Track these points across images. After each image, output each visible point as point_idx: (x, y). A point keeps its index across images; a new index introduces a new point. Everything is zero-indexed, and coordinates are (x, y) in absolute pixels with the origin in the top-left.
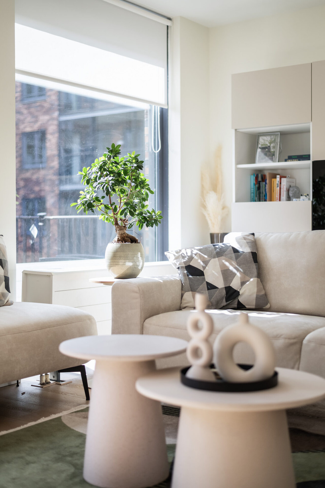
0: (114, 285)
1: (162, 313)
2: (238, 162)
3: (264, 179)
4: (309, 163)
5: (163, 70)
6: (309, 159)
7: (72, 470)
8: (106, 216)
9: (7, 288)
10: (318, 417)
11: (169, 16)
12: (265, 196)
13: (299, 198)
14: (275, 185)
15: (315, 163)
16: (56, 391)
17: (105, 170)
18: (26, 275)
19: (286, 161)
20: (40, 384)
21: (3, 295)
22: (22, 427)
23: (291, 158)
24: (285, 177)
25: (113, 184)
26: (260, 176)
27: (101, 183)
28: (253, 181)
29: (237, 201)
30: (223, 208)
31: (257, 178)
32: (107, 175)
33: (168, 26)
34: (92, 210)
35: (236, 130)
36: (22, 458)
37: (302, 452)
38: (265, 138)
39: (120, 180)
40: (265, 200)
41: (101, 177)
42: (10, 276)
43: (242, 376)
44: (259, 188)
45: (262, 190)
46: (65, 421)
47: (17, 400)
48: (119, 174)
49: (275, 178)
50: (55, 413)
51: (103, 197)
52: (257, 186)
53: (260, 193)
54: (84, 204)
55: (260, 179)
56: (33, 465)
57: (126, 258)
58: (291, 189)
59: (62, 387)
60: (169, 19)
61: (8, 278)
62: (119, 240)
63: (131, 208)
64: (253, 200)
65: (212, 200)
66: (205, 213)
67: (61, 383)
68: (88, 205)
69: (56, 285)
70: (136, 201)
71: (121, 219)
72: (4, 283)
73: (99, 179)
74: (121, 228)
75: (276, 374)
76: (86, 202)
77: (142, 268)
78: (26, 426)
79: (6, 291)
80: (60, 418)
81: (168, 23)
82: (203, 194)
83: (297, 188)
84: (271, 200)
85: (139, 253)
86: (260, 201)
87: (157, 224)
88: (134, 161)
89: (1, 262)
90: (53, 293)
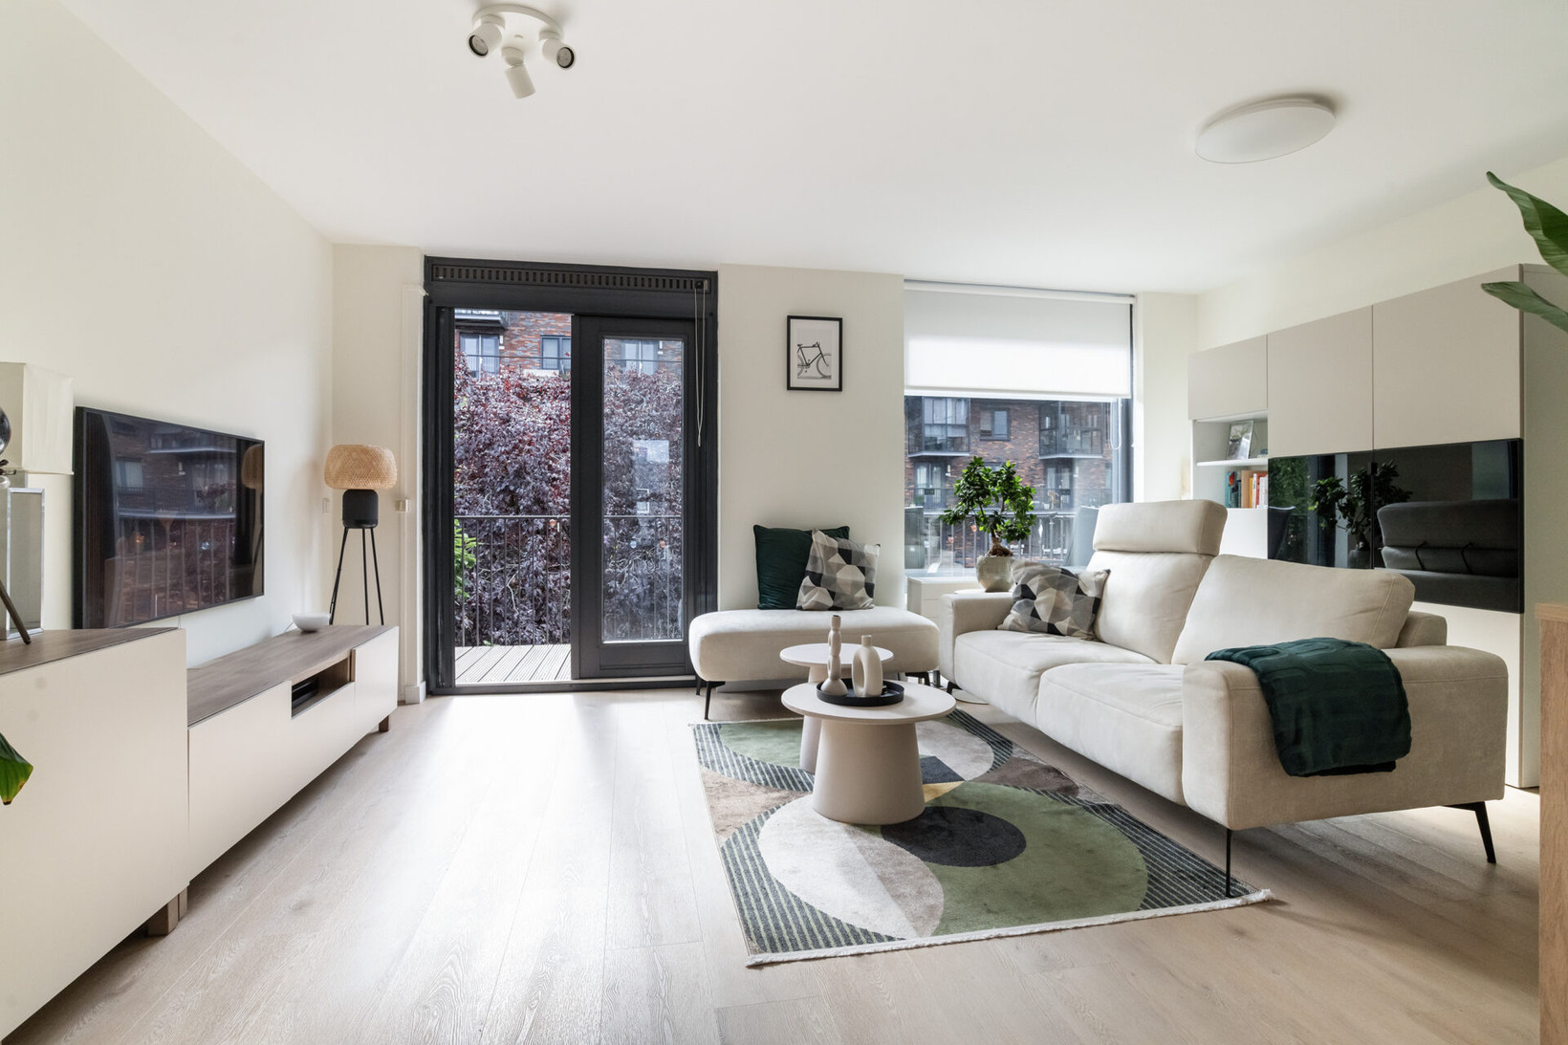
1: (978, 631)
2: (1197, 461)
4: (1265, 460)
6: (1266, 454)
9: (869, 593)
11: (1130, 294)
15: (1272, 461)
18: (910, 583)
19: (1255, 457)
21: (862, 599)
32: (968, 489)
33: (1131, 306)
35: (1195, 421)
38: (1236, 427)
48: (982, 487)
49: (1252, 477)
60: (1132, 296)
61: (873, 584)
62: (990, 553)
69: (924, 594)
72: (865, 588)
79: (867, 595)
81: (1131, 301)
89: (863, 570)
90: (923, 601)
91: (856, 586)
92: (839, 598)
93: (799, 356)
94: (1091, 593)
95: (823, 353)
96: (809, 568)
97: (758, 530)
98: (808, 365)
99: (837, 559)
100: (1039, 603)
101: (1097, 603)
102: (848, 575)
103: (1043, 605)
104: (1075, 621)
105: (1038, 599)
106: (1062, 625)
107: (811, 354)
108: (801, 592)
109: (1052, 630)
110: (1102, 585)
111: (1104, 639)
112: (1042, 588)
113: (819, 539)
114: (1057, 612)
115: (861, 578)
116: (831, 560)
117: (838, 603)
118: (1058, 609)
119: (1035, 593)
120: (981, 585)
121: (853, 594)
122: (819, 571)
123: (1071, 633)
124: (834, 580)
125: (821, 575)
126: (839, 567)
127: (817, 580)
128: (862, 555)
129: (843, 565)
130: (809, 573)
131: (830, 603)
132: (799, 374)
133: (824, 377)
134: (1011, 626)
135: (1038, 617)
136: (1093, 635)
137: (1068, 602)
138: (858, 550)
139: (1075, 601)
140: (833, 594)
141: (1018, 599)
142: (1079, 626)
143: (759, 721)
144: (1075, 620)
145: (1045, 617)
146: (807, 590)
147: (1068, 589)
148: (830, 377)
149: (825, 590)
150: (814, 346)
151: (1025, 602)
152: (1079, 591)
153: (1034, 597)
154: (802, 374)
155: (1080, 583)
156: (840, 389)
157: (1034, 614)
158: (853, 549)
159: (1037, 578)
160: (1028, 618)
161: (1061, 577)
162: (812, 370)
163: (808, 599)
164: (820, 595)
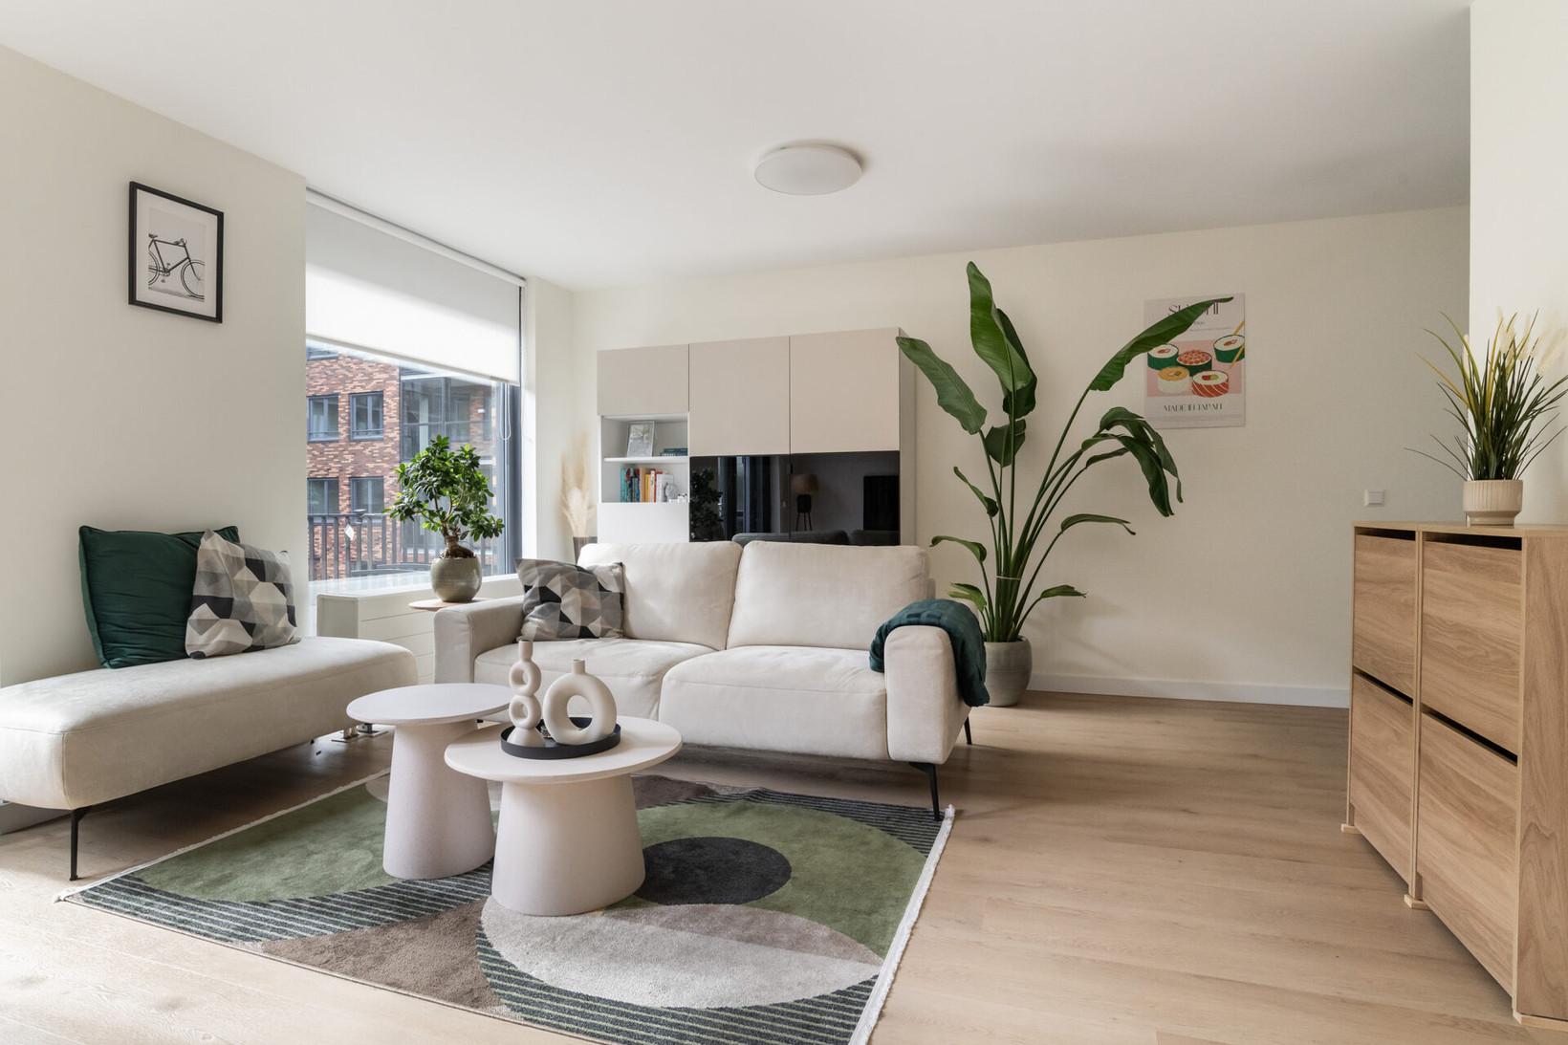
0: (440, 613)
1: (500, 646)
2: (604, 456)
3: (637, 474)
4: (686, 460)
5: (514, 339)
6: (687, 455)
7: (370, 857)
8: (433, 525)
9: (292, 620)
10: (685, 759)
11: (522, 275)
12: (638, 494)
13: (676, 498)
14: (650, 483)
15: (692, 459)
16: (367, 746)
17: (428, 468)
18: (324, 601)
19: (661, 455)
20: (345, 738)
21: (286, 631)
22: (309, 802)
23: (667, 451)
24: (661, 473)
25: (438, 486)
26: (632, 470)
27: (423, 484)
28: (624, 477)
29: (603, 501)
30: (590, 507)
31: (628, 473)
32: (430, 475)
33: (520, 288)
34: (412, 518)
35: (602, 417)
36: (302, 847)
37: (659, 805)
38: (637, 427)
39: (448, 480)
40: (638, 500)
41: (423, 476)
42: (295, 604)
43: (576, 735)
44: (631, 485)
45: (634, 487)
46: (370, 789)
47: (309, 763)
48: (447, 473)
49: (650, 473)
50: (358, 780)
51: (427, 501)
52: (629, 482)
53: (632, 491)
54: (399, 511)
55: (632, 474)
56: (316, 857)
57: (458, 577)
58: (668, 487)
59: (374, 740)
60: (523, 279)
61: (294, 608)
62: (448, 555)
63: (466, 517)
64: (623, 500)
65: (575, 498)
66: (567, 513)
67: (374, 734)
68: (405, 512)
69: (362, 613)
70: (472, 506)
71: (451, 529)
72: (286, 614)
73: (421, 479)
74: (453, 540)
75: (618, 728)
76: (403, 508)
77: (479, 588)
78: (314, 800)
79: (290, 625)
80: (364, 785)
81: (521, 283)
82: (564, 490)
83: (675, 486)
84: (645, 500)
85: (475, 571)
86: (632, 501)
87: (497, 535)
88: (468, 456)
89: (282, 588)
90: (360, 624)
91: (276, 610)
92: (261, 631)
93: (151, 254)
94: (614, 588)
95: (192, 259)
96: (201, 588)
97: (88, 536)
98: (167, 271)
99: (246, 575)
100: (566, 605)
101: (622, 597)
102: (262, 597)
103: (571, 604)
104: (607, 621)
105: (564, 601)
106: (595, 626)
107: (172, 256)
108: (190, 630)
109: (585, 634)
110: (621, 579)
111: (638, 636)
112: (566, 589)
113: (213, 547)
114: (587, 613)
115: (282, 600)
116: (238, 577)
117: (258, 641)
118: (586, 609)
119: (560, 595)
120: (437, 595)
121: (276, 624)
122: (225, 595)
123: (604, 634)
124: (250, 606)
125: (231, 600)
126: (251, 586)
127: (223, 608)
128: (276, 567)
129: (257, 583)
130: (202, 600)
131: (247, 640)
132: (151, 283)
133: (193, 296)
134: (536, 635)
135: (568, 621)
136: (626, 634)
137: (595, 602)
138: (270, 559)
139: (602, 599)
140: (250, 628)
141: (537, 604)
142: (610, 624)
143: (192, 847)
144: (606, 619)
145: (577, 621)
146: (203, 626)
147: (591, 587)
148: (202, 298)
149: (238, 623)
150: (177, 244)
151: (549, 607)
152: (601, 589)
153: (559, 600)
154: (158, 284)
155: (599, 580)
156: (218, 318)
157: (564, 618)
158: (264, 559)
159: (558, 578)
160: (557, 623)
161: (580, 575)
162: (173, 281)
163: (210, 638)
164: (228, 631)
